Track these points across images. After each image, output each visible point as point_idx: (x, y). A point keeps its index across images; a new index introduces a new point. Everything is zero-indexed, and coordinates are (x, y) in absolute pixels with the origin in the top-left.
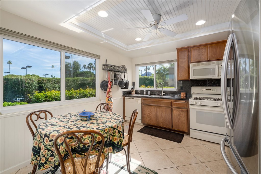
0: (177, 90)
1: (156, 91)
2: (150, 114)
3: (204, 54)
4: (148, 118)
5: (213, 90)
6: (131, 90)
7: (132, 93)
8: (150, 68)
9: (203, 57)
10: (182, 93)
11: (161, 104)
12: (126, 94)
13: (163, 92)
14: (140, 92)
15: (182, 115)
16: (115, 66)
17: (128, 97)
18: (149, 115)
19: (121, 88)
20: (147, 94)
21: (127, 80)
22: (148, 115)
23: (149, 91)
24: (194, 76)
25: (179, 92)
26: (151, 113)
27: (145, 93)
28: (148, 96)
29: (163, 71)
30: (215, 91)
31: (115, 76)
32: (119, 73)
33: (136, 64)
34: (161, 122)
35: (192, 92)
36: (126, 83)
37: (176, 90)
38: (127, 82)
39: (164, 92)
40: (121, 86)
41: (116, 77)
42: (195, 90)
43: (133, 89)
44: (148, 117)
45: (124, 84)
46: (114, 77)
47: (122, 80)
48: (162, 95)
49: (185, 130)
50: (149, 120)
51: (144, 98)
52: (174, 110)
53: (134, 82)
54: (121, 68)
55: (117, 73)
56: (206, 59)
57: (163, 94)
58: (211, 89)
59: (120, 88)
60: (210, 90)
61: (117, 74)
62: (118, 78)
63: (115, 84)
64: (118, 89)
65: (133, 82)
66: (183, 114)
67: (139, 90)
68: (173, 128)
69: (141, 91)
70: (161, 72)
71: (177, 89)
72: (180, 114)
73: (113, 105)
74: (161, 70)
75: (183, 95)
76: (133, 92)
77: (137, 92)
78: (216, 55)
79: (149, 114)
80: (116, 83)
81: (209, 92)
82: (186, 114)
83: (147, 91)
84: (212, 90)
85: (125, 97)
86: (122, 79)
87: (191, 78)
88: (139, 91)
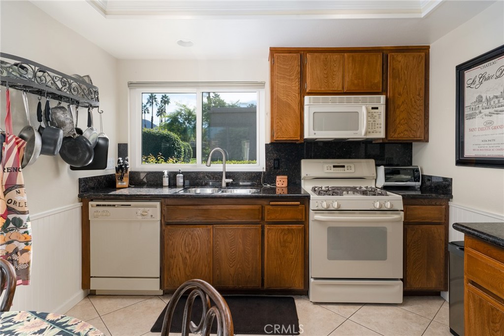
0: (265, 170)
1: (203, 173)
2: (193, 252)
3: (335, 75)
4: (185, 269)
5: (349, 168)
6: (113, 172)
7: (119, 184)
8: (150, 109)
9: (334, 81)
10: (278, 178)
11: (231, 217)
12: (93, 188)
13: (227, 178)
14: (145, 180)
15: (291, 243)
16: (43, 70)
17: (104, 199)
18: (188, 257)
19: (72, 168)
20: (173, 184)
21: (102, 133)
22: (184, 259)
23: (182, 173)
24: (314, 130)
25: (269, 176)
26: (197, 251)
27: (166, 181)
28: (180, 191)
29: (186, 120)
30: (353, 170)
31: (44, 114)
32: (64, 104)
33: (134, 81)
34: (231, 274)
35: (303, 174)
36: (97, 145)
37: (261, 170)
38: (101, 142)
39: (229, 175)
40: (75, 159)
41: (47, 120)
42: (310, 169)
43: (121, 168)
44: (185, 264)
45: (88, 149)
46: (40, 120)
47: (77, 135)
48: (224, 185)
49: (298, 285)
50: (188, 274)
51: (169, 201)
52: (269, 230)
53: (126, 145)
54: (74, 85)
55: (53, 103)
56: (340, 89)
57: (225, 181)
58: (343, 166)
59: (67, 166)
60: (343, 168)
61: (56, 108)
62: (61, 125)
63: (43, 152)
64: (57, 171)
65: (119, 145)
66: (294, 240)
67: (144, 172)
68: (266, 286)
69: (149, 174)
70: (179, 122)
71: (265, 168)
72: (284, 241)
73: (31, 251)
74: (179, 117)
75: (281, 182)
76: (121, 178)
77: (135, 180)
78: (360, 80)
79: (189, 252)
80: (49, 144)
81: (339, 172)
82: (300, 241)
83: (173, 176)
84: (346, 168)
85: (90, 203)
86: (79, 131)
87: (306, 136)
88: (142, 176)
